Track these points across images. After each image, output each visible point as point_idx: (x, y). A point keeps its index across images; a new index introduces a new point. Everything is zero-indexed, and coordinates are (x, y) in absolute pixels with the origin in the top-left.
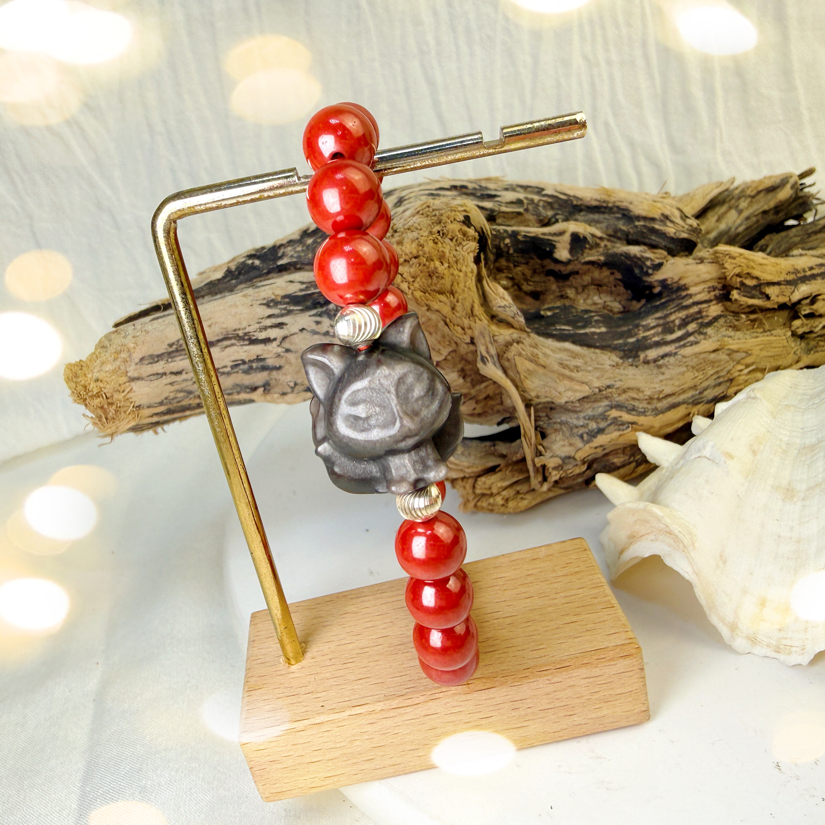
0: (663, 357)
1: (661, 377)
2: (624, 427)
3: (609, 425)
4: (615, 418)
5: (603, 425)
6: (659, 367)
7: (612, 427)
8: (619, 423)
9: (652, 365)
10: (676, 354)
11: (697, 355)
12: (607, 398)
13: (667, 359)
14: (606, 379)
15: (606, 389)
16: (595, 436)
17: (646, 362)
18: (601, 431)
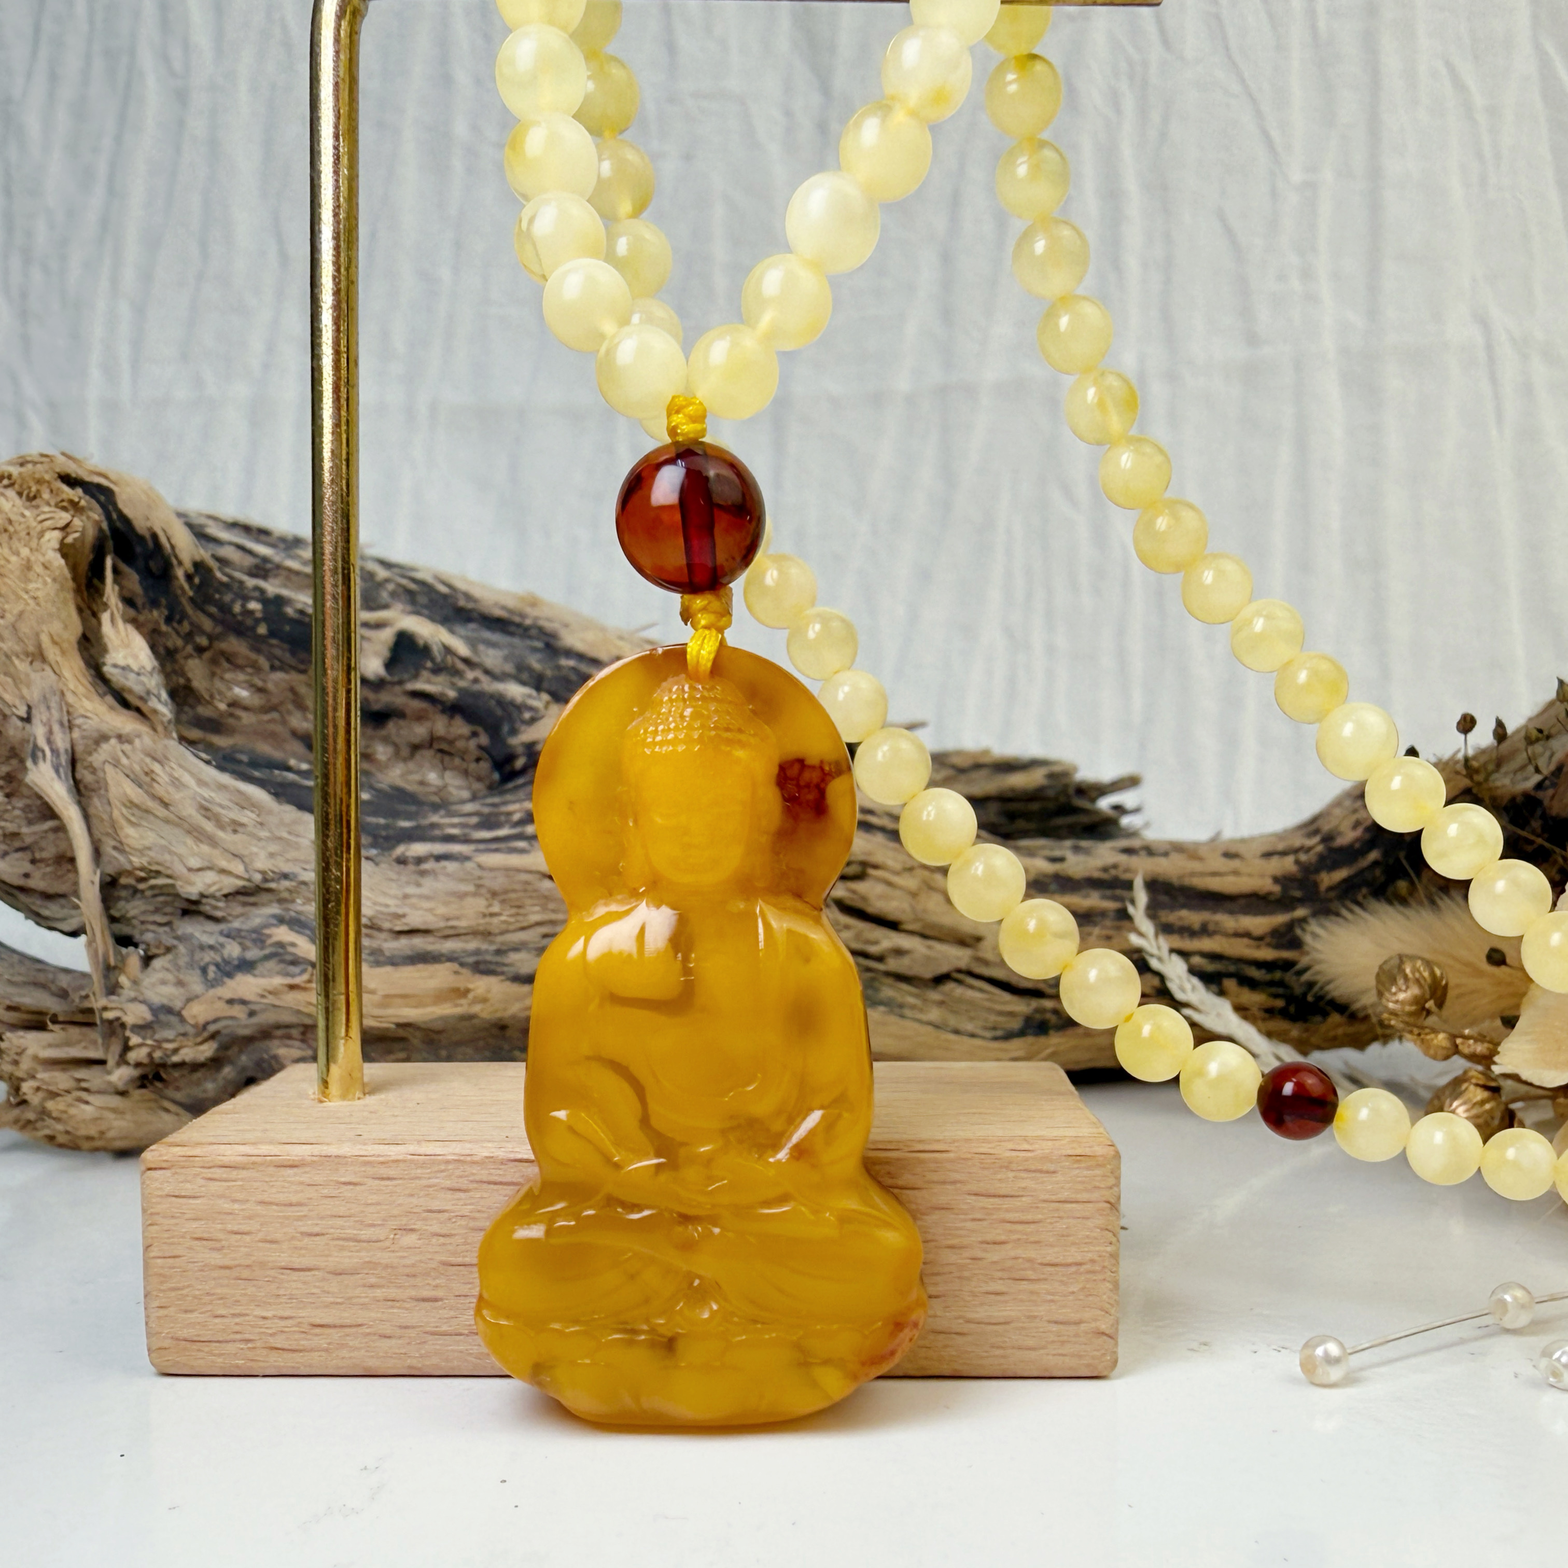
0: (439, 858)
1: (411, 890)
2: (296, 970)
3: (267, 958)
4: (281, 945)
5: (253, 954)
6: (423, 873)
7: (271, 964)
8: (289, 958)
9: (411, 867)
10: (467, 858)
11: (509, 871)
12: (281, 901)
13: (444, 863)
14: (288, 860)
15: (279, 879)
16: (230, 975)
17: (402, 861)
18: (246, 966)
